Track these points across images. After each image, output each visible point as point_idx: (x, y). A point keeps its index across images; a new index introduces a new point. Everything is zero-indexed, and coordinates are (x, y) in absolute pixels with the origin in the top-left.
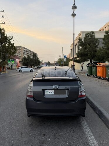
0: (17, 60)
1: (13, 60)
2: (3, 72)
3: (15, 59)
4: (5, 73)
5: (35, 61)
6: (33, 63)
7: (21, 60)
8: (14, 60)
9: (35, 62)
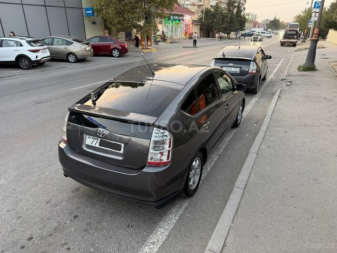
0: (187, 18)
1: (176, 18)
2: (145, 51)
3: (182, 16)
4: (150, 53)
5: (232, 18)
6: (224, 26)
7: (196, 17)
8: (180, 18)
9: (231, 22)
